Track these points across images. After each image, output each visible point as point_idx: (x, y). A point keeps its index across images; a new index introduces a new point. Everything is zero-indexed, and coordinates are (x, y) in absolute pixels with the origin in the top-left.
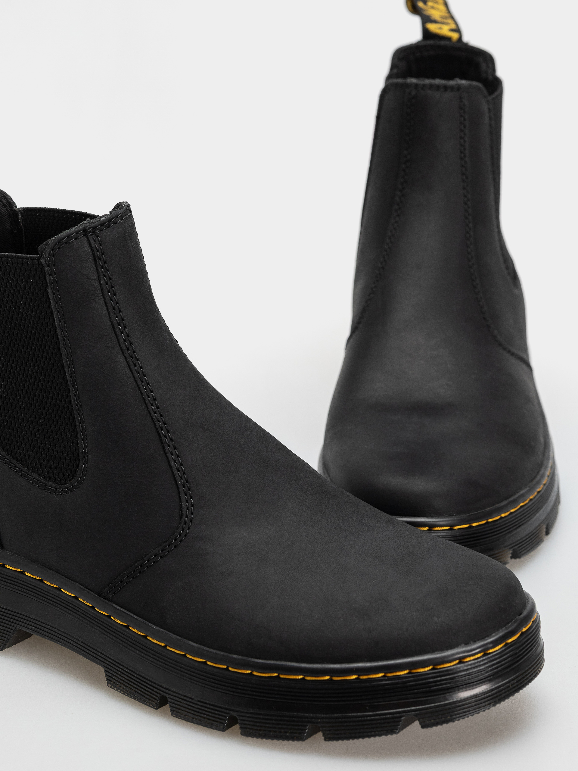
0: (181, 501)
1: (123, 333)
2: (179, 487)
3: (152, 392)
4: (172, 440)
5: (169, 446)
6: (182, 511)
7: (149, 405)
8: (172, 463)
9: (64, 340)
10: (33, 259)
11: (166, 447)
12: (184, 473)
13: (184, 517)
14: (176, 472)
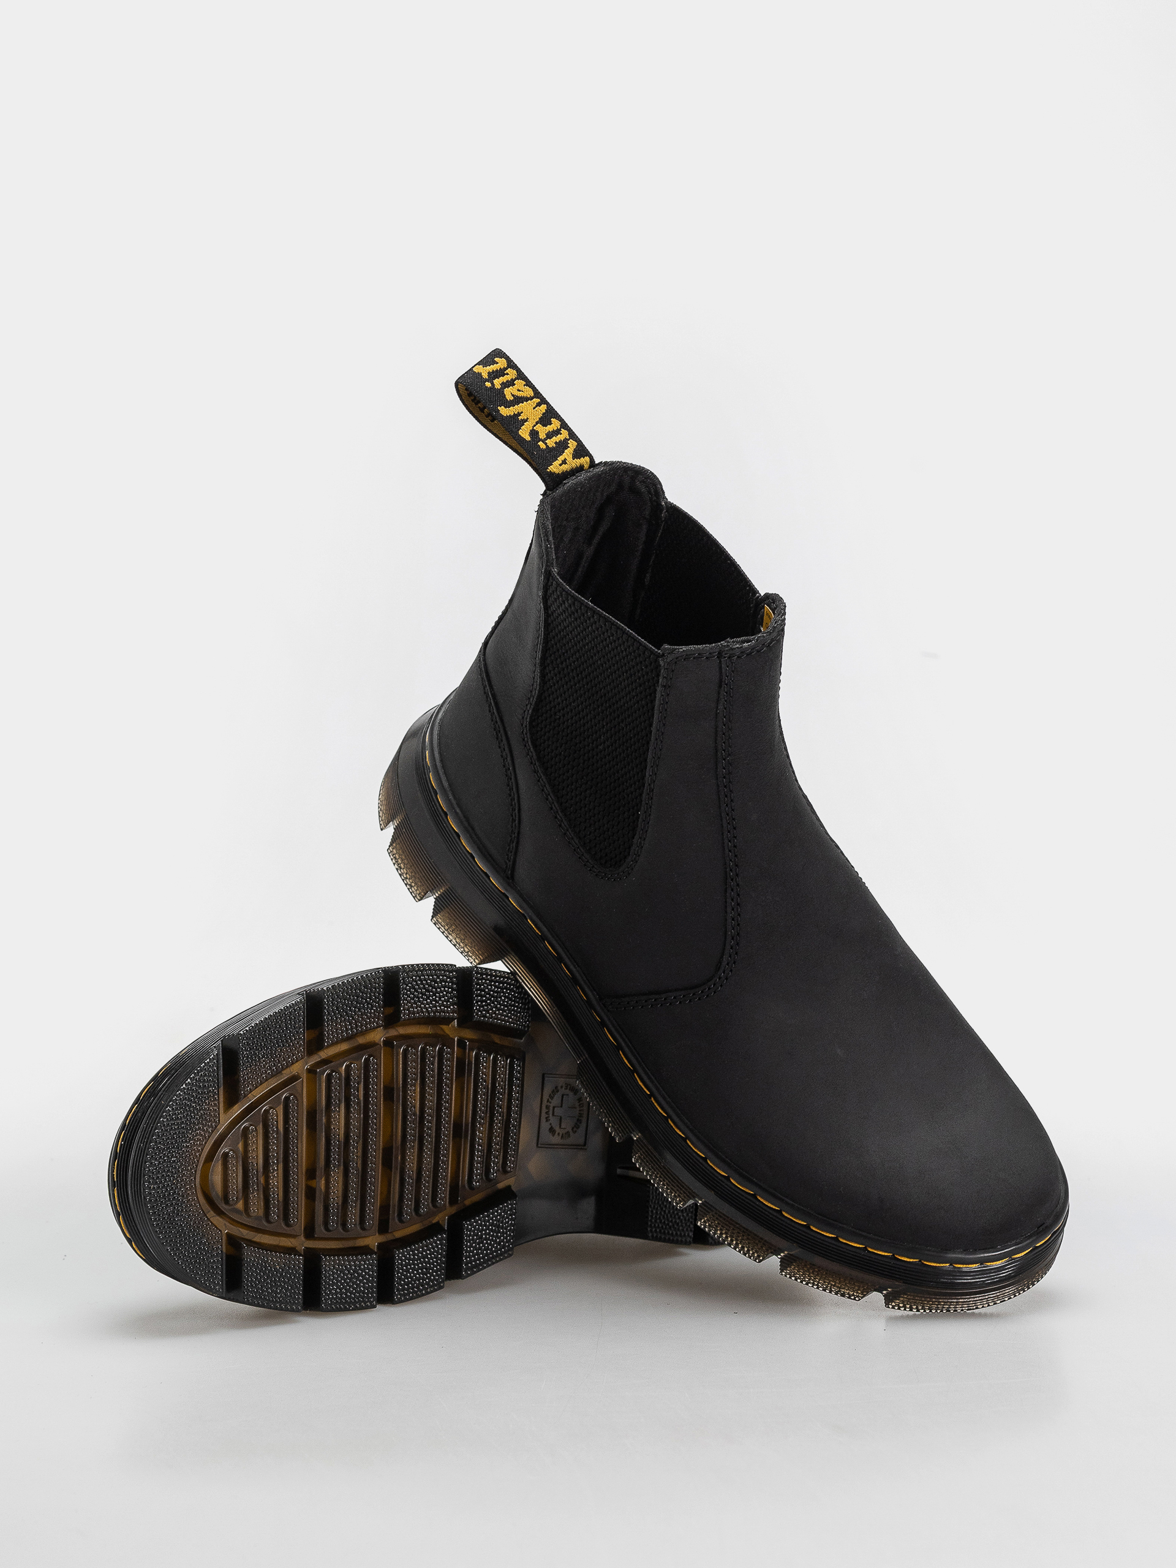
0: (723, 954)
1: (724, 760)
2: (727, 937)
3: (735, 828)
4: (738, 885)
5: (732, 890)
6: (721, 965)
7: (726, 841)
8: (729, 909)
9: (657, 739)
10: (652, 652)
11: (729, 890)
12: (738, 925)
13: (721, 971)
14: (729, 920)
